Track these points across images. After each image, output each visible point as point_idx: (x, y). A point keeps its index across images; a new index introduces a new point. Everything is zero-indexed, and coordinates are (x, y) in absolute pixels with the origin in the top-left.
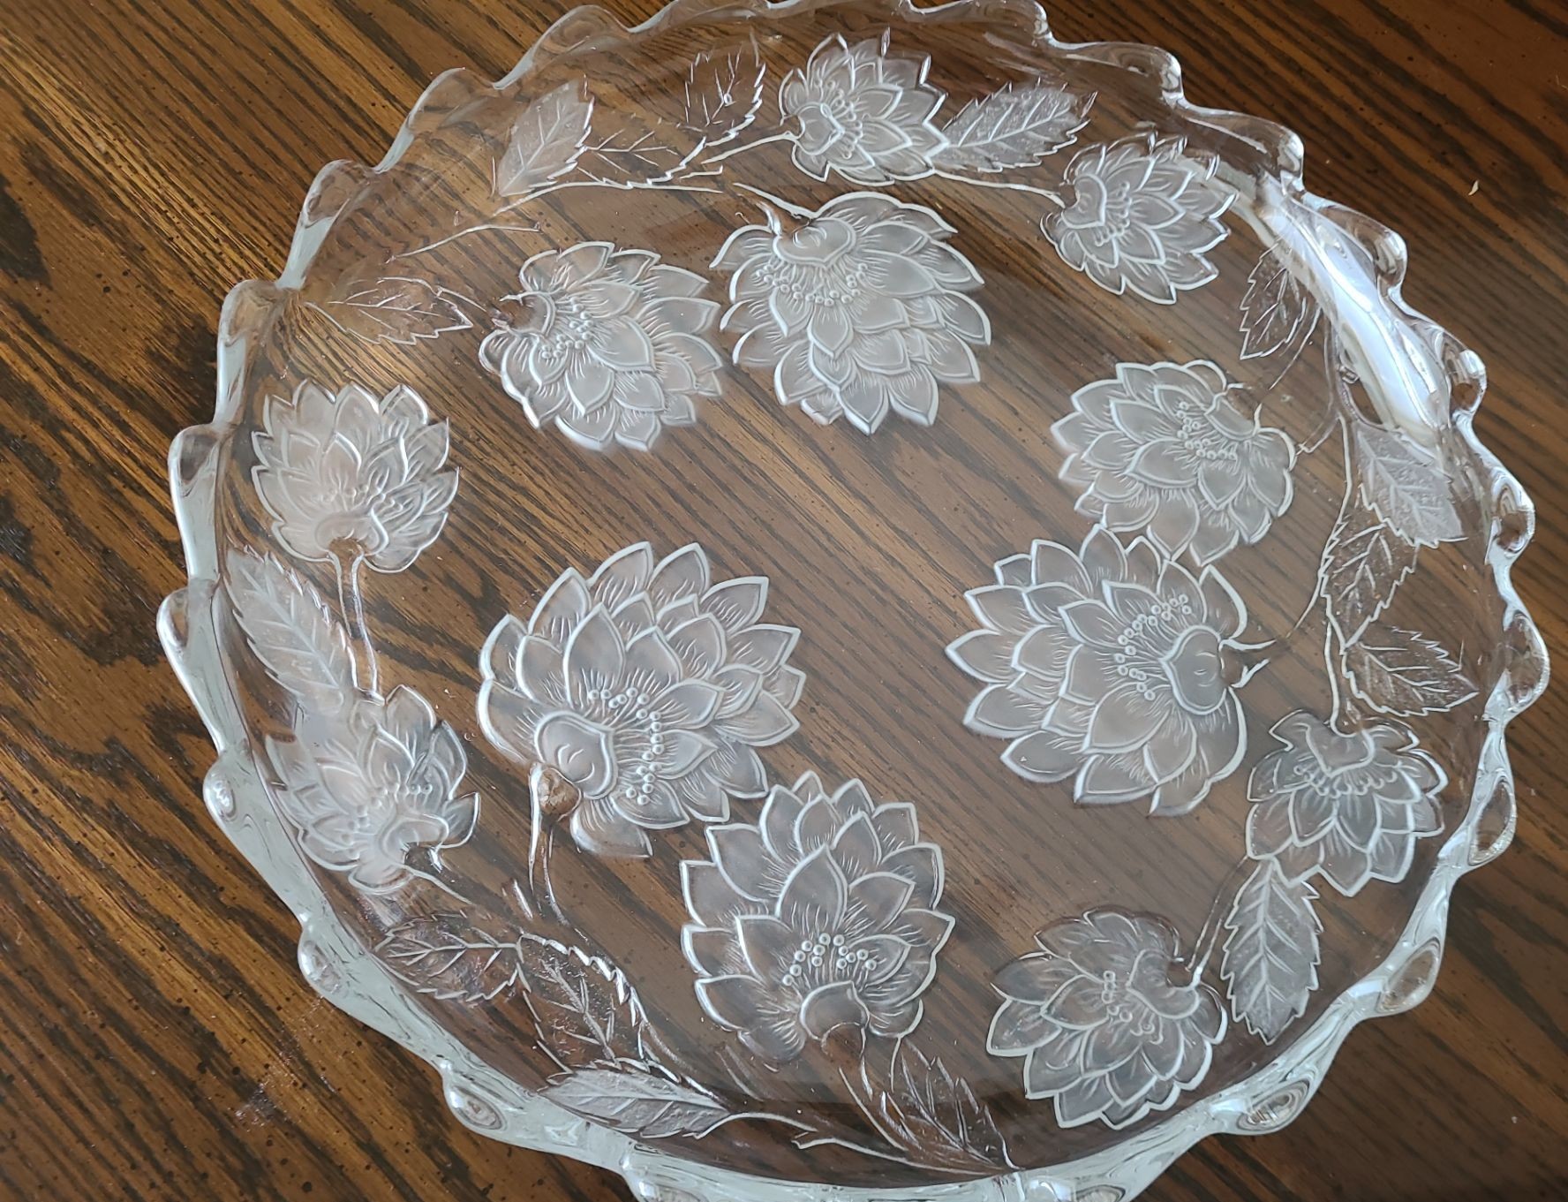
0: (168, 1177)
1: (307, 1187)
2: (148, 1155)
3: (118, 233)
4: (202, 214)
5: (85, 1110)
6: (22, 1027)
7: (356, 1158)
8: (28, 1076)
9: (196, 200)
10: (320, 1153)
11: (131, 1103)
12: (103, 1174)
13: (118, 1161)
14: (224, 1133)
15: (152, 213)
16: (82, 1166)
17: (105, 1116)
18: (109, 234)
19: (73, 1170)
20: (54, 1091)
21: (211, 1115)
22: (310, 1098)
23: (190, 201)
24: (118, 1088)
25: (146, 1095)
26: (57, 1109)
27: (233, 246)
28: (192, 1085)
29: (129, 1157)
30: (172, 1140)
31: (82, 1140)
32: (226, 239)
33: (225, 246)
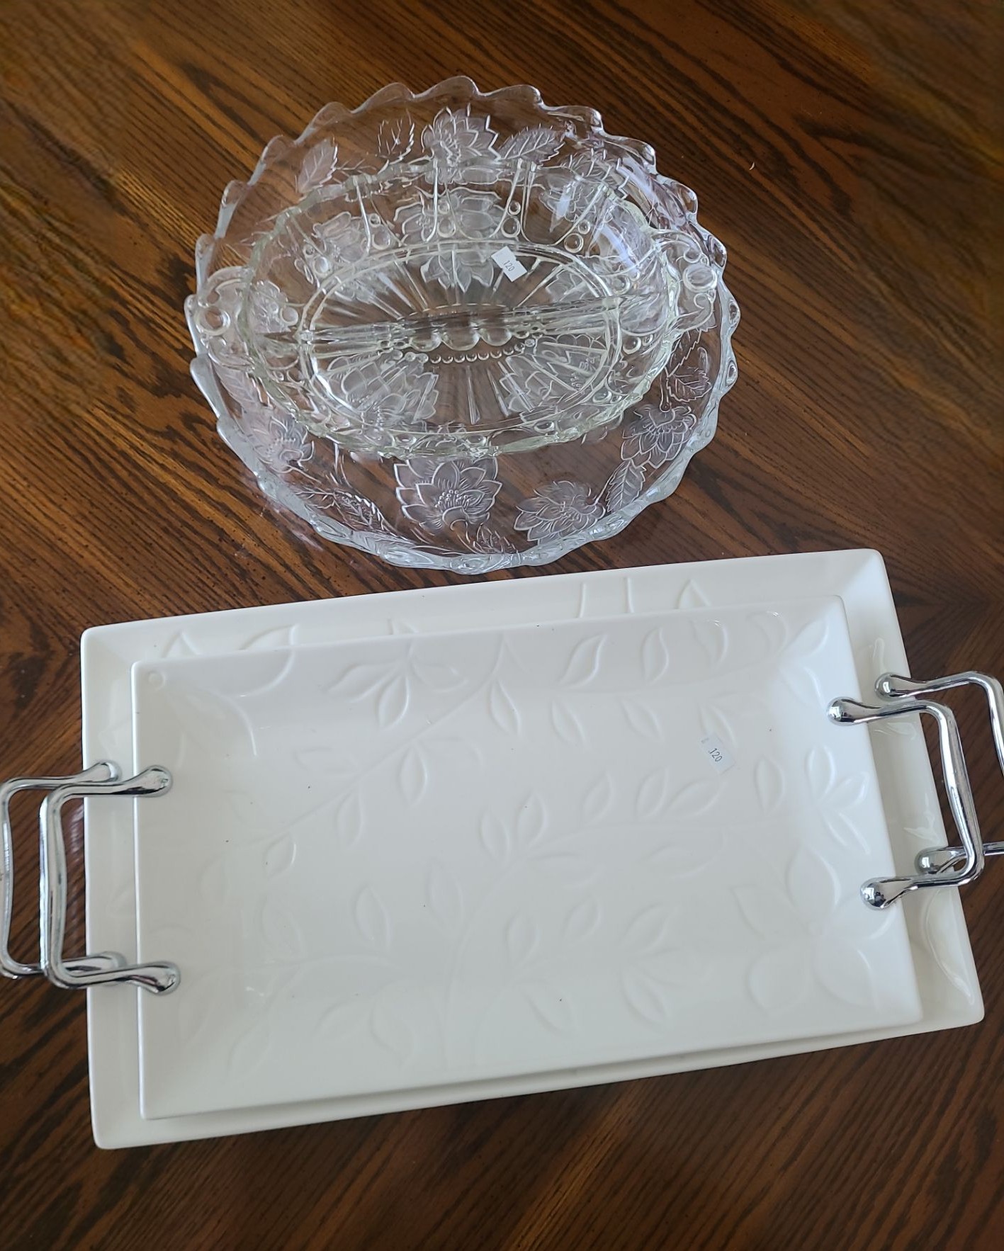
0: (213, 575)
1: (264, 578)
2: (205, 568)
3: (136, 218)
4: (170, 208)
5: (179, 553)
6: (152, 527)
7: (281, 569)
8: (156, 543)
9: (167, 201)
10: (267, 567)
11: (196, 552)
12: (190, 575)
13: (195, 570)
14: (231, 560)
15: (149, 208)
16: (182, 572)
17: (187, 556)
18: (131, 219)
19: (178, 573)
20: (168, 548)
21: (227, 556)
22: (262, 550)
23: (164, 202)
24: (191, 547)
25: (201, 549)
26: (170, 555)
27: (185, 221)
28: (218, 546)
29: (197, 569)
30: (213, 563)
31: (180, 563)
32: (182, 219)
33: (182, 222)
